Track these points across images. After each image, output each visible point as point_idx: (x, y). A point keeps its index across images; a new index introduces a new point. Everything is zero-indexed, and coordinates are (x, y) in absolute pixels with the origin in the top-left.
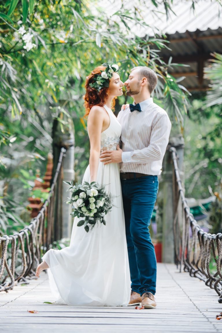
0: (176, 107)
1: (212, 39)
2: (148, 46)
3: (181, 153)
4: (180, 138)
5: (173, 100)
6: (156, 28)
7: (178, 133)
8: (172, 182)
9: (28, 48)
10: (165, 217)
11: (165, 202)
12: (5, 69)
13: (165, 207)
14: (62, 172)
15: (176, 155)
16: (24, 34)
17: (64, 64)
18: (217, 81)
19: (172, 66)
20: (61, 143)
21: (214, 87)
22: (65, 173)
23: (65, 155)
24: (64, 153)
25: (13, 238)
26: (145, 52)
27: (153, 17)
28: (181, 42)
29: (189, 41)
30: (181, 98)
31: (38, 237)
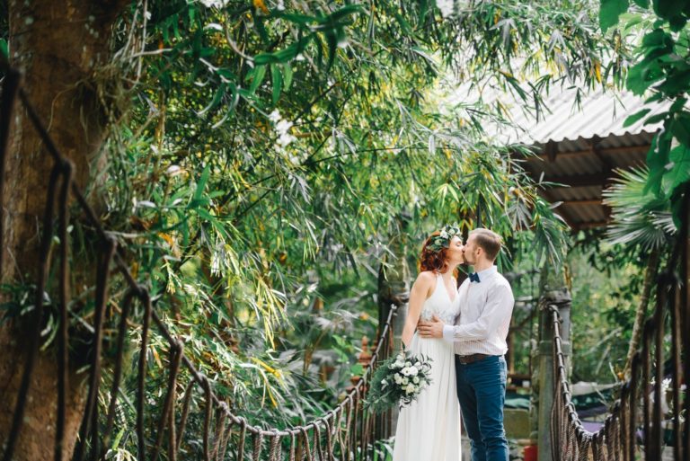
0: (550, 242)
1: (623, 152)
2: (509, 154)
3: (566, 314)
4: (565, 291)
5: (546, 232)
6: (520, 127)
7: (563, 284)
8: (552, 355)
9: (283, 142)
10: (543, 408)
11: (542, 385)
12: (295, 186)
13: (542, 393)
14: (391, 339)
15: (558, 316)
16: (279, 121)
17: (396, 182)
18: (621, 210)
19: (544, 185)
20: (390, 296)
21: (617, 217)
22: (395, 340)
23: (395, 314)
24: (395, 311)
25: (290, 433)
26: (504, 163)
27: (525, 115)
28: (578, 157)
29: (591, 156)
30: (557, 229)
31: (345, 432)
